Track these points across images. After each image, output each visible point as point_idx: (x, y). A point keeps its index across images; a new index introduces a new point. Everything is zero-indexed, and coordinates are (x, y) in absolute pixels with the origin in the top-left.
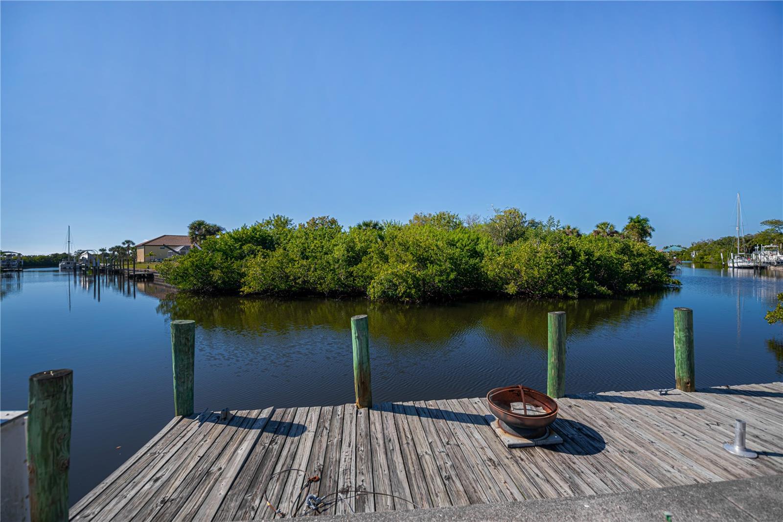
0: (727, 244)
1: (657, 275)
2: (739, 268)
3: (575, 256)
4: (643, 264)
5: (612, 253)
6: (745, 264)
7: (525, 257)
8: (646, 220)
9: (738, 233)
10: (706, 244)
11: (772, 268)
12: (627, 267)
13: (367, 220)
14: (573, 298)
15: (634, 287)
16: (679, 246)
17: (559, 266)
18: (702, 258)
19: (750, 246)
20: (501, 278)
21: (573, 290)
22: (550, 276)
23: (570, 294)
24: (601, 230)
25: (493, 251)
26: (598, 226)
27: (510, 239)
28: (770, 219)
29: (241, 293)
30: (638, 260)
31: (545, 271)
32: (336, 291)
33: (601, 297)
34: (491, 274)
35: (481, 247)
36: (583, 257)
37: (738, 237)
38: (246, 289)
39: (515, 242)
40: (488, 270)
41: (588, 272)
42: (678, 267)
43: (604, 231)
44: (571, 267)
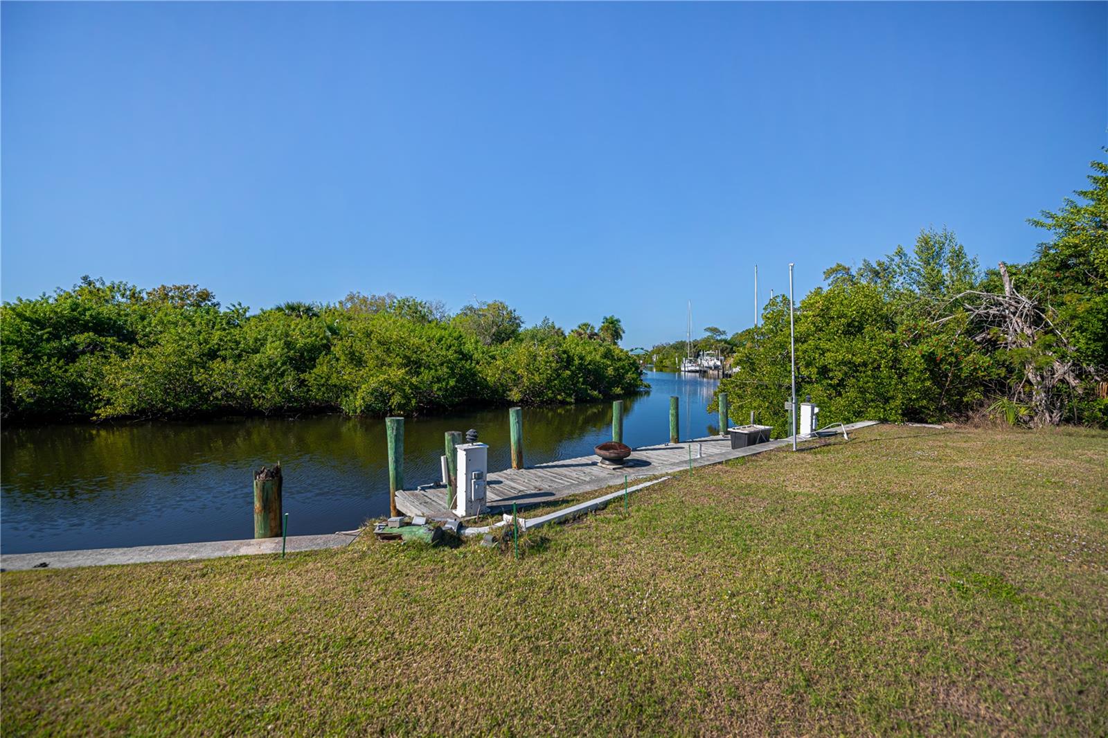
0: (680, 347)
1: (633, 379)
2: (689, 371)
3: (570, 360)
4: (623, 369)
5: (598, 358)
6: (693, 368)
7: (524, 360)
8: (618, 321)
9: (688, 338)
10: (664, 348)
11: (711, 372)
12: (610, 371)
13: (294, 301)
14: (570, 403)
15: (618, 390)
16: (642, 349)
17: (556, 370)
18: (662, 362)
19: (697, 350)
20: (502, 384)
21: (570, 395)
22: (549, 381)
23: (568, 400)
24: (583, 332)
25: (483, 353)
26: (580, 327)
27: (499, 338)
28: (710, 326)
29: (95, 418)
30: (619, 364)
31: (545, 376)
32: (282, 407)
33: (594, 401)
34: (491, 380)
35: (469, 347)
36: (577, 362)
37: (688, 341)
38: (104, 412)
39: (506, 344)
40: (487, 375)
41: (581, 377)
42: (644, 371)
43: (585, 333)
44: (568, 372)
